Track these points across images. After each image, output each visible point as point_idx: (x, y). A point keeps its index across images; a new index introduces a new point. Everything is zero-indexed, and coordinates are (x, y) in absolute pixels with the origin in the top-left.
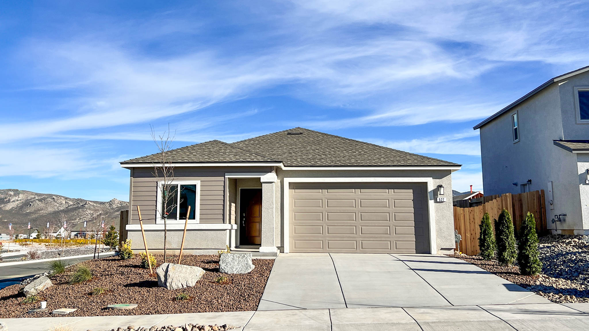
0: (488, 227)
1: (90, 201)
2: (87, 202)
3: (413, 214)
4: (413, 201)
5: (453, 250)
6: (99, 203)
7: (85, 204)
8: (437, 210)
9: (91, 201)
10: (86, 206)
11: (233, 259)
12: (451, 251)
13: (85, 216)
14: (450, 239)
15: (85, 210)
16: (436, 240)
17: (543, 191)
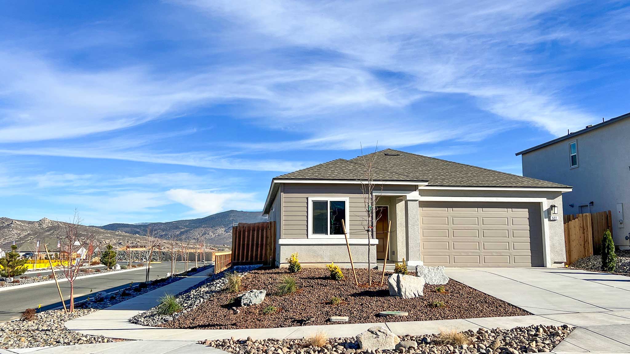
0: (610, 242)
1: (16, 220)
2: (14, 221)
3: (529, 231)
4: (528, 220)
5: (564, 263)
6: (27, 223)
7: (11, 224)
8: (551, 227)
9: (18, 221)
10: (12, 225)
11: (429, 271)
12: (562, 264)
13: (11, 236)
14: (561, 254)
15: (11, 229)
16: (551, 254)
17: (610, 212)
